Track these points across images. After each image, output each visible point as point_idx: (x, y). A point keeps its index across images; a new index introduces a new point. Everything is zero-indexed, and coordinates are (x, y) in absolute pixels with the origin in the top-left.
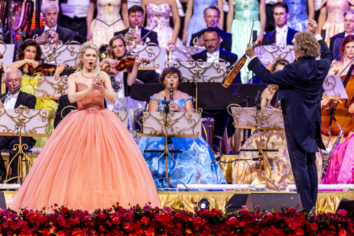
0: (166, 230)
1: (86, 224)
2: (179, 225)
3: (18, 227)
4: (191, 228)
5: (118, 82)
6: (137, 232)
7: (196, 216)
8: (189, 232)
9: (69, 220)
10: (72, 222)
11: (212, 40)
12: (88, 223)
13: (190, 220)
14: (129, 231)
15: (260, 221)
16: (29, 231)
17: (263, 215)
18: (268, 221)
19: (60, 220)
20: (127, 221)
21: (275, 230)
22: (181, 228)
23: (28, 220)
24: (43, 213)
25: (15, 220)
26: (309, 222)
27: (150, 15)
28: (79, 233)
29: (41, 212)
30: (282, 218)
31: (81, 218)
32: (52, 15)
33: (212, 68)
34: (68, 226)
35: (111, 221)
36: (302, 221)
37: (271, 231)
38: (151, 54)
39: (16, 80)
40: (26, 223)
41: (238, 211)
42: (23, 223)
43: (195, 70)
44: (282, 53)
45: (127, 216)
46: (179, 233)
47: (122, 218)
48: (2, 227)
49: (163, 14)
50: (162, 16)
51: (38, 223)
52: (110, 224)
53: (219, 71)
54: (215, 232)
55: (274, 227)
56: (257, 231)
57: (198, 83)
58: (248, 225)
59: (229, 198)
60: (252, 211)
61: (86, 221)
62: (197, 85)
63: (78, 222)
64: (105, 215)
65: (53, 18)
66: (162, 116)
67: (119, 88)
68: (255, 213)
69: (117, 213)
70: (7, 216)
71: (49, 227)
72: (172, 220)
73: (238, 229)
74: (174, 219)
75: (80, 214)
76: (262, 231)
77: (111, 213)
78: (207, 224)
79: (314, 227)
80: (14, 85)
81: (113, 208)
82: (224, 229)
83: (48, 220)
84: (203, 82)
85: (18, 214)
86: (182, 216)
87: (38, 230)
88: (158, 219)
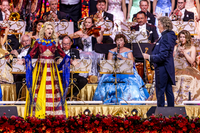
0: (108, 128)
1: (63, 124)
2: (116, 125)
3: (24, 127)
4: (123, 126)
5: (88, 42)
6: (92, 129)
7: (126, 120)
8: (121, 129)
9: (53, 122)
10: (55, 123)
11: (141, 18)
12: (64, 124)
13: (122, 122)
14: (88, 128)
15: (162, 123)
16: (31, 129)
17: (164, 119)
18: (167, 122)
19: (48, 123)
20: (86, 123)
21: (171, 127)
22: (117, 127)
23: (30, 123)
24: (39, 118)
25: (23, 123)
26: (190, 123)
27: (111, 4)
28: (59, 130)
29: (38, 118)
30: (175, 121)
31: (60, 121)
32: (54, 5)
33: (141, 35)
34: (53, 126)
35: (77, 123)
36: (186, 123)
37: (168, 128)
38: (108, 26)
39: (27, 41)
40: (29, 124)
41: (150, 117)
42: (27, 124)
43: (131, 36)
44: (182, 26)
45: (87, 120)
46: (116, 129)
47: (84, 121)
48: (16, 127)
49: (118, 3)
50: (118, 4)
51: (36, 124)
52: (77, 125)
53: (144, 36)
54: (137, 129)
55: (170, 126)
56: (161, 128)
57: (133, 43)
58: (155, 125)
59: (149, 109)
60: (158, 117)
61: (63, 123)
62: (132, 44)
63: (59, 124)
64: (74, 120)
65: (55, 6)
66: (113, 62)
67: (89, 46)
68: (159, 118)
69: (81, 118)
70: (18, 120)
71: (42, 126)
72: (112, 122)
73: (149, 127)
74: (113, 121)
75: (60, 119)
76: (164, 128)
77: (77, 118)
78: (132, 124)
79: (193, 126)
80: (26, 44)
81: (78, 115)
82: (141, 127)
83: (41, 122)
84: (135, 42)
85: (24, 119)
86: (118, 120)
87: (36, 128)
88: (104, 122)
